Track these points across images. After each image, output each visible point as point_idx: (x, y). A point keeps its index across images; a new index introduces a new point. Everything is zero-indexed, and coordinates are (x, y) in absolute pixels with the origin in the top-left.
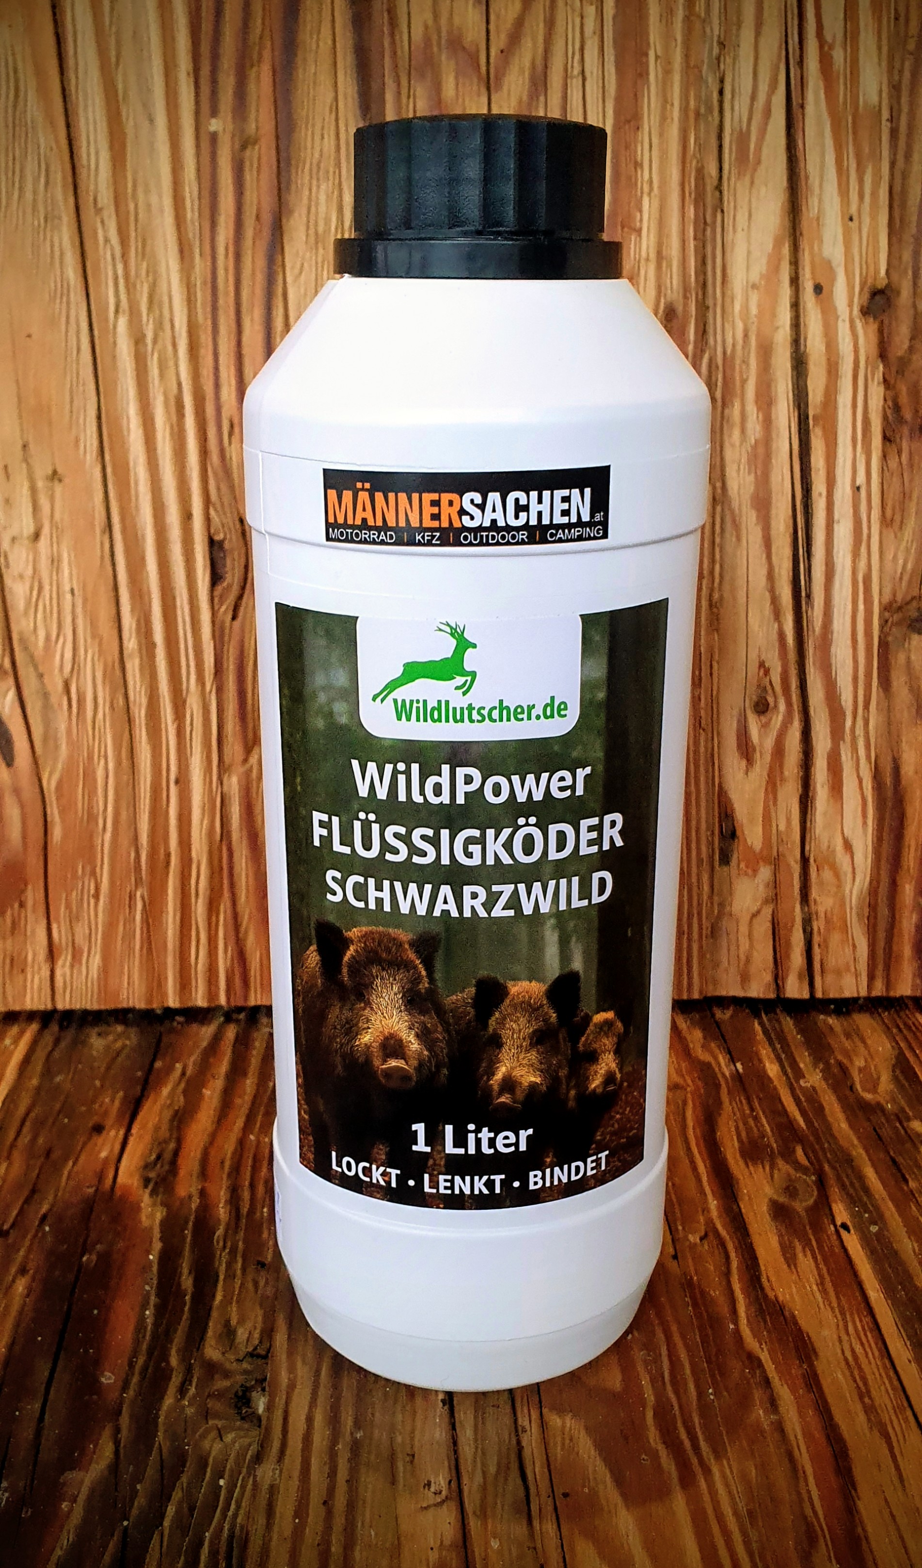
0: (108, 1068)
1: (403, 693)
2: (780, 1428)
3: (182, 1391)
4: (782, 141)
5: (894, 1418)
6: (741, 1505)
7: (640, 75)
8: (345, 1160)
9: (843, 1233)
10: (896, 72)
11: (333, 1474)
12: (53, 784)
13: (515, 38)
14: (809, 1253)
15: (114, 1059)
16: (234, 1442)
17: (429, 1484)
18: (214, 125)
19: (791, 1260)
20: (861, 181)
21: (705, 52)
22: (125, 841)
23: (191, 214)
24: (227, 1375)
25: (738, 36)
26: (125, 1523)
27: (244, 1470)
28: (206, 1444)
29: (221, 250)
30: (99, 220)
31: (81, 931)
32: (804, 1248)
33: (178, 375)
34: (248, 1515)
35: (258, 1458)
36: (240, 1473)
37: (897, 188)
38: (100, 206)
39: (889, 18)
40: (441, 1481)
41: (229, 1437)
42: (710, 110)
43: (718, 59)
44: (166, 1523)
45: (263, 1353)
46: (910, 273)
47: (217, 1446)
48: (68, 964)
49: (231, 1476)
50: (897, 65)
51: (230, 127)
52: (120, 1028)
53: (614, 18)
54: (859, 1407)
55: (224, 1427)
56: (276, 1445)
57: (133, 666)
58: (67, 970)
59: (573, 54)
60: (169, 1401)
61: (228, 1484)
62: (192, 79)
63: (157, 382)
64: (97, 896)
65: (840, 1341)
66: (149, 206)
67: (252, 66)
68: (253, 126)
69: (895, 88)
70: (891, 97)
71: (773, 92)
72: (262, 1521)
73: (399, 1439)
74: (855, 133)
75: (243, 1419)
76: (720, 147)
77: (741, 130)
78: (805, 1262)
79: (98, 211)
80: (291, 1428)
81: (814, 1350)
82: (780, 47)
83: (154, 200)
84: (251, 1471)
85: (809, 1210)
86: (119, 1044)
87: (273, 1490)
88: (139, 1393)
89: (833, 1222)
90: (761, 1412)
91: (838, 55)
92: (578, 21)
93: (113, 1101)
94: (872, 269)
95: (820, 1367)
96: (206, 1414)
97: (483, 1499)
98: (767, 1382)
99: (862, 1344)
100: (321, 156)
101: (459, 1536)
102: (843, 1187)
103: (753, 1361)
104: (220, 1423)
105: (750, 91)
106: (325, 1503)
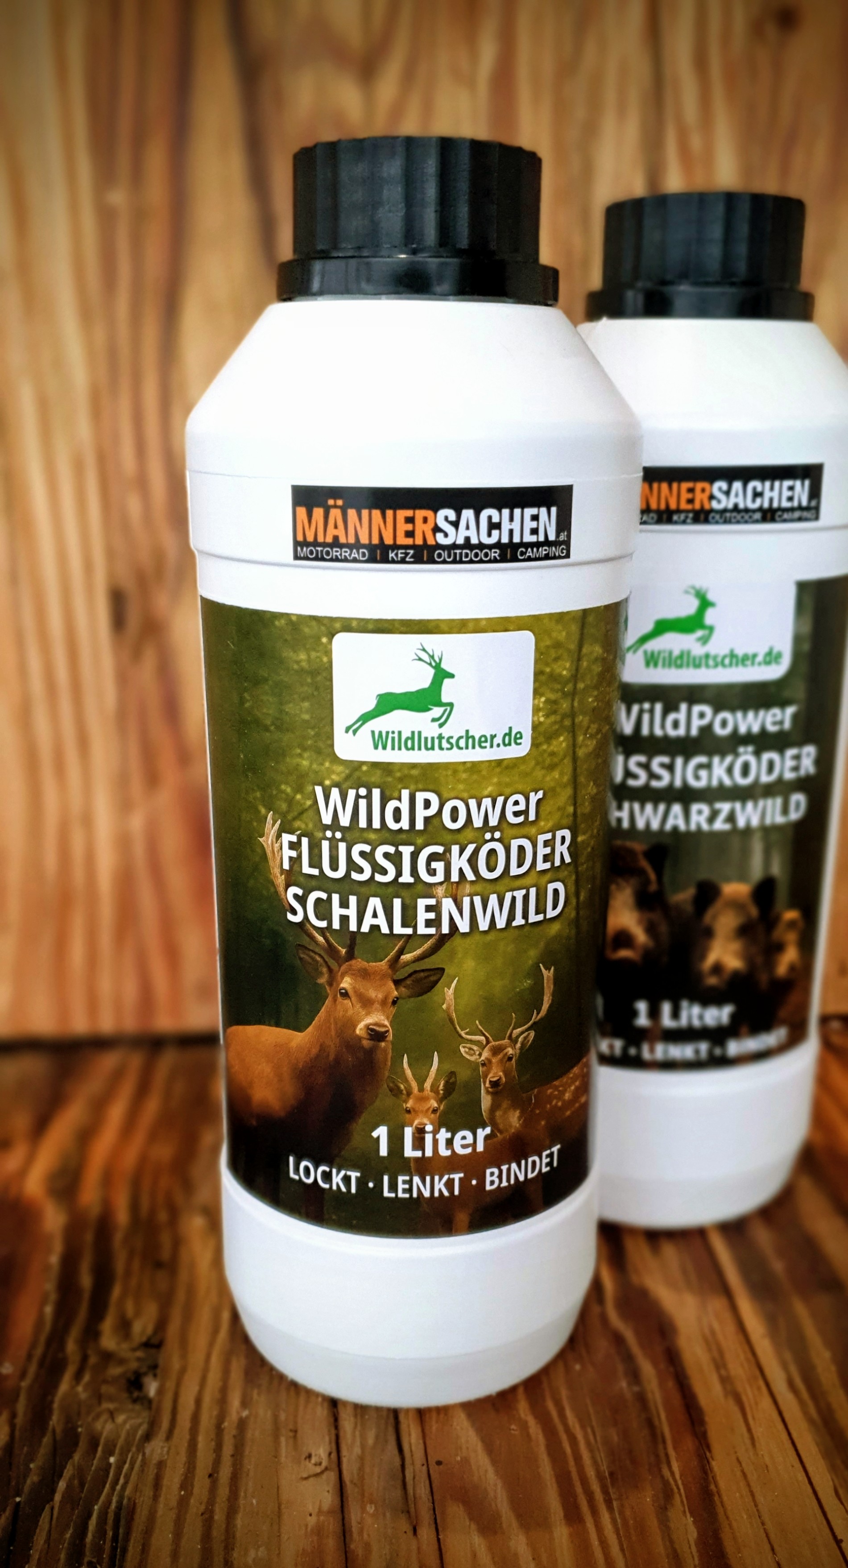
2: (642, 1399)
3: (78, 1376)
5: (749, 1389)
11: (219, 1448)
16: (125, 1422)
17: (311, 1456)
24: (121, 1362)
26: (18, 1499)
27: (134, 1449)
28: (98, 1425)
34: (136, 1490)
35: (148, 1437)
36: (130, 1450)
40: (322, 1453)
41: (120, 1419)
44: (57, 1499)
45: (157, 1343)
47: (109, 1426)
49: (121, 1453)
54: (715, 1378)
55: (117, 1410)
56: (166, 1423)
60: (64, 1387)
61: (117, 1463)
65: (700, 1320)
72: (149, 1493)
73: (283, 1416)
75: (134, 1401)
80: (180, 1409)
81: (675, 1329)
84: (141, 1448)
87: (161, 1465)
88: (34, 1381)
90: (624, 1384)
96: (99, 1397)
97: (360, 1470)
98: (631, 1359)
101: (337, 1501)
103: (618, 1340)
104: (112, 1406)
106: (210, 1476)
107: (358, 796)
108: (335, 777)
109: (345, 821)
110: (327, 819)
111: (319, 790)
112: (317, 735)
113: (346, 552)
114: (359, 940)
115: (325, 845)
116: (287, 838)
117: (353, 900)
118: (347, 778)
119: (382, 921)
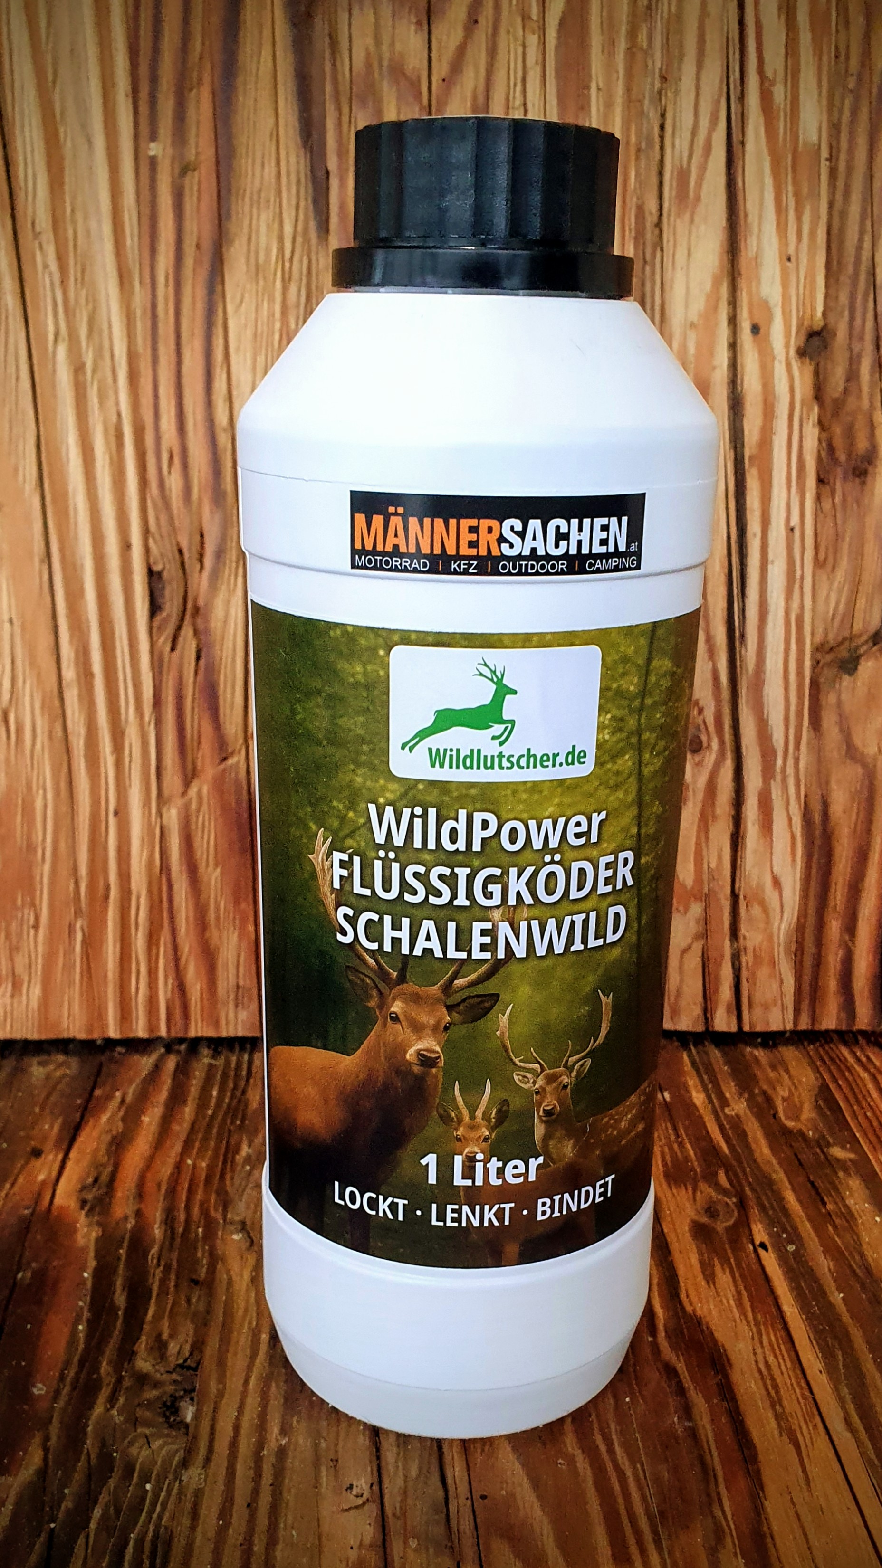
0: (48, 1097)
2: (693, 1435)
3: (112, 1400)
4: (722, 179)
5: (803, 1425)
6: (654, 1509)
7: (581, 108)
9: (762, 1252)
10: (836, 110)
11: (257, 1479)
13: (457, 66)
14: (725, 1272)
15: (54, 1088)
16: (161, 1448)
17: (352, 1487)
18: (154, 149)
19: (710, 1276)
20: (799, 221)
21: (647, 85)
22: (64, 871)
23: (130, 239)
24: (156, 1385)
25: (679, 68)
26: (52, 1525)
27: (171, 1477)
28: (134, 1451)
29: (161, 279)
30: (37, 245)
31: (21, 961)
32: (723, 1267)
33: (117, 404)
34: (173, 1518)
35: (185, 1464)
36: (166, 1478)
37: (835, 228)
38: (38, 229)
39: (830, 56)
40: (364, 1484)
41: (156, 1444)
42: (650, 145)
43: (660, 92)
44: (93, 1525)
45: (193, 1365)
46: (846, 314)
47: (145, 1453)
48: (9, 992)
49: (157, 1481)
50: (837, 103)
51: (170, 151)
52: (60, 1058)
54: (770, 1415)
55: (153, 1435)
56: (203, 1451)
57: (72, 695)
58: (8, 998)
59: (516, 84)
60: (98, 1410)
61: (153, 1489)
62: (131, 100)
63: (97, 412)
64: (36, 927)
65: (755, 1353)
66: (88, 232)
67: (192, 89)
68: (193, 151)
69: (835, 127)
70: (831, 136)
71: (714, 129)
72: (186, 1522)
73: (323, 1445)
74: (794, 170)
75: (171, 1426)
77: (682, 166)
78: (725, 1279)
79: (37, 235)
80: (217, 1434)
81: (728, 1360)
82: (721, 82)
83: (93, 224)
84: (177, 1474)
85: (729, 1230)
86: (58, 1073)
87: (198, 1493)
88: (68, 1403)
89: (752, 1240)
90: (676, 1419)
91: (779, 93)
92: (521, 49)
93: (52, 1127)
94: (808, 310)
95: (734, 1378)
96: (135, 1422)
97: (403, 1503)
98: (682, 1392)
99: (776, 1356)
100: (262, 183)
101: (379, 1535)
102: (764, 1209)
104: (148, 1431)
105: (691, 127)
106: (249, 1505)
107: (413, 816)
108: (390, 796)
109: (399, 840)
110: (380, 839)
111: (372, 808)
112: (373, 750)
115: (378, 864)
116: (337, 856)
117: (406, 922)
118: (403, 796)
119: (435, 945)
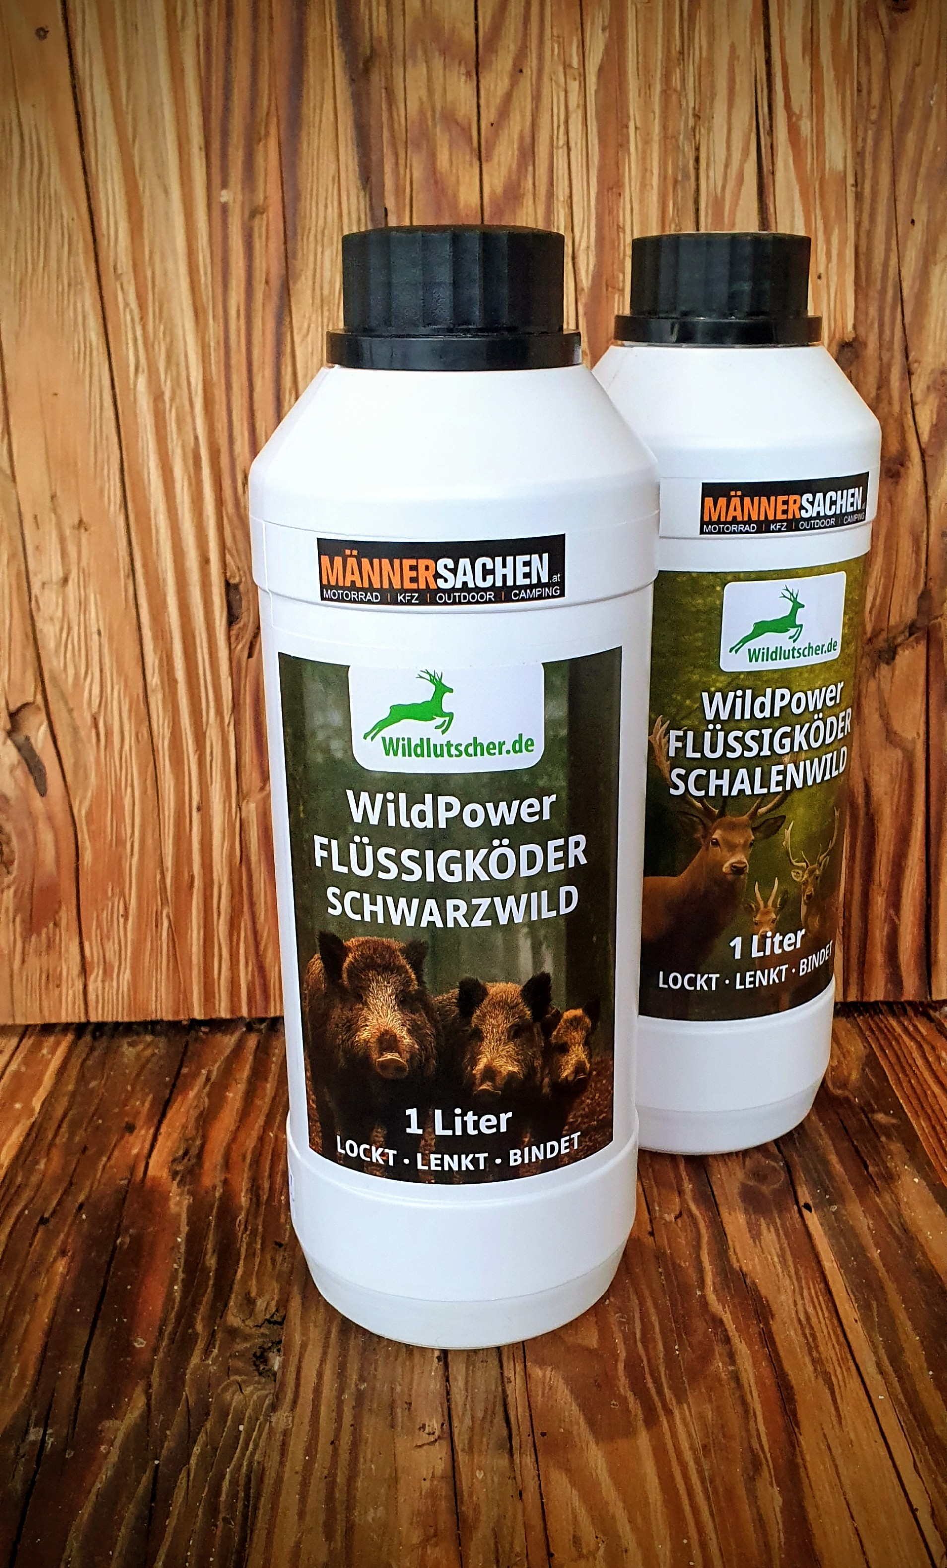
0: (139, 1075)
1: (392, 732)
2: (736, 1378)
3: (207, 1351)
4: (755, 205)
5: (838, 1370)
6: (698, 1444)
7: (621, 146)
8: (349, 1142)
9: (805, 1212)
10: (860, 140)
11: (339, 1418)
12: (83, 812)
13: (504, 112)
14: (772, 1230)
15: (143, 1067)
16: (252, 1393)
17: (424, 1426)
18: (225, 196)
19: (756, 1235)
20: (828, 242)
21: (682, 123)
22: (151, 864)
23: (204, 279)
24: (246, 1338)
25: (711, 107)
26: (157, 1462)
27: (261, 1418)
28: (228, 1396)
29: (233, 312)
30: (119, 287)
31: (111, 948)
32: (768, 1225)
33: (194, 428)
34: (264, 1454)
35: (274, 1407)
36: (257, 1419)
37: (863, 248)
38: (119, 271)
39: (852, 91)
40: (435, 1424)
41: (248, 1390)
42: (686, 176)
43: (694, 129)
44: (193, 1461)
45: (280, 1320)
46: (876, 325)
47: (238, 1397)
48: (100, 979)
49: (249, 1422)
50: (860, 133)
51: (240, 197)
52: (149, 1038)
53: (596, 92)
54: (807, 1359)
55: (244, 1382)
56: (290, 1396)
57: (157, 700)
58: (100, 984)
59: (559, 126)
60: (195, 1360)
61: (246, 1430)
62: (203, 153)
63: (175, 436)
64: (126, 916)
65: (795, 1304)
66: (165, 273)
67: (260, 140)
68: (261, 196)
69: (859, 155)
70: (855, 164)
71: (745, 161)
72: (276, 1456)
73: (398, 1389)
74: (822, 196)
75: (260, 1374)
76: (697, 211)
77: (716, 196)
78: (769, 1237)
79: (118, 277)
80: (302, 1381)
81: (771, 1311)
82: (751, 117)
83: (170, 265)
84: (268, 1416)
85: (775, 1192)
86: (148, 1052)
87: (286, 1433)
88: (167, 1354)
89: (797, 1203)
90: (720, 1364)
91: (805, 127)
92: (562, 94)
93: (143, 1104)
94: (839, 323)
95: (775, 1326)
96: (228, 1372)
97: (471, 1440)
98: (727, 1340)
99: (815, 1308)
100: (325, 223)
101: (449, 1468)
102: (807, 1170)
103: (718, 1322)
104: (238, 1378)
105: (724, 161)
106: (332, 1443)
107: (735, 697)
108: (719, 685)
109: (724, 716)
110: (710, 716)
111: (705, 695)
112: (708, 656)
113: (741, 527)
114: (729, 800)
115: (708, 735)
116: (673, 733)
117: (726, 772)
118: (729, 684)
119: (747, 787)
